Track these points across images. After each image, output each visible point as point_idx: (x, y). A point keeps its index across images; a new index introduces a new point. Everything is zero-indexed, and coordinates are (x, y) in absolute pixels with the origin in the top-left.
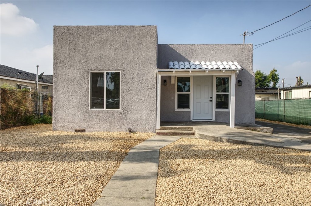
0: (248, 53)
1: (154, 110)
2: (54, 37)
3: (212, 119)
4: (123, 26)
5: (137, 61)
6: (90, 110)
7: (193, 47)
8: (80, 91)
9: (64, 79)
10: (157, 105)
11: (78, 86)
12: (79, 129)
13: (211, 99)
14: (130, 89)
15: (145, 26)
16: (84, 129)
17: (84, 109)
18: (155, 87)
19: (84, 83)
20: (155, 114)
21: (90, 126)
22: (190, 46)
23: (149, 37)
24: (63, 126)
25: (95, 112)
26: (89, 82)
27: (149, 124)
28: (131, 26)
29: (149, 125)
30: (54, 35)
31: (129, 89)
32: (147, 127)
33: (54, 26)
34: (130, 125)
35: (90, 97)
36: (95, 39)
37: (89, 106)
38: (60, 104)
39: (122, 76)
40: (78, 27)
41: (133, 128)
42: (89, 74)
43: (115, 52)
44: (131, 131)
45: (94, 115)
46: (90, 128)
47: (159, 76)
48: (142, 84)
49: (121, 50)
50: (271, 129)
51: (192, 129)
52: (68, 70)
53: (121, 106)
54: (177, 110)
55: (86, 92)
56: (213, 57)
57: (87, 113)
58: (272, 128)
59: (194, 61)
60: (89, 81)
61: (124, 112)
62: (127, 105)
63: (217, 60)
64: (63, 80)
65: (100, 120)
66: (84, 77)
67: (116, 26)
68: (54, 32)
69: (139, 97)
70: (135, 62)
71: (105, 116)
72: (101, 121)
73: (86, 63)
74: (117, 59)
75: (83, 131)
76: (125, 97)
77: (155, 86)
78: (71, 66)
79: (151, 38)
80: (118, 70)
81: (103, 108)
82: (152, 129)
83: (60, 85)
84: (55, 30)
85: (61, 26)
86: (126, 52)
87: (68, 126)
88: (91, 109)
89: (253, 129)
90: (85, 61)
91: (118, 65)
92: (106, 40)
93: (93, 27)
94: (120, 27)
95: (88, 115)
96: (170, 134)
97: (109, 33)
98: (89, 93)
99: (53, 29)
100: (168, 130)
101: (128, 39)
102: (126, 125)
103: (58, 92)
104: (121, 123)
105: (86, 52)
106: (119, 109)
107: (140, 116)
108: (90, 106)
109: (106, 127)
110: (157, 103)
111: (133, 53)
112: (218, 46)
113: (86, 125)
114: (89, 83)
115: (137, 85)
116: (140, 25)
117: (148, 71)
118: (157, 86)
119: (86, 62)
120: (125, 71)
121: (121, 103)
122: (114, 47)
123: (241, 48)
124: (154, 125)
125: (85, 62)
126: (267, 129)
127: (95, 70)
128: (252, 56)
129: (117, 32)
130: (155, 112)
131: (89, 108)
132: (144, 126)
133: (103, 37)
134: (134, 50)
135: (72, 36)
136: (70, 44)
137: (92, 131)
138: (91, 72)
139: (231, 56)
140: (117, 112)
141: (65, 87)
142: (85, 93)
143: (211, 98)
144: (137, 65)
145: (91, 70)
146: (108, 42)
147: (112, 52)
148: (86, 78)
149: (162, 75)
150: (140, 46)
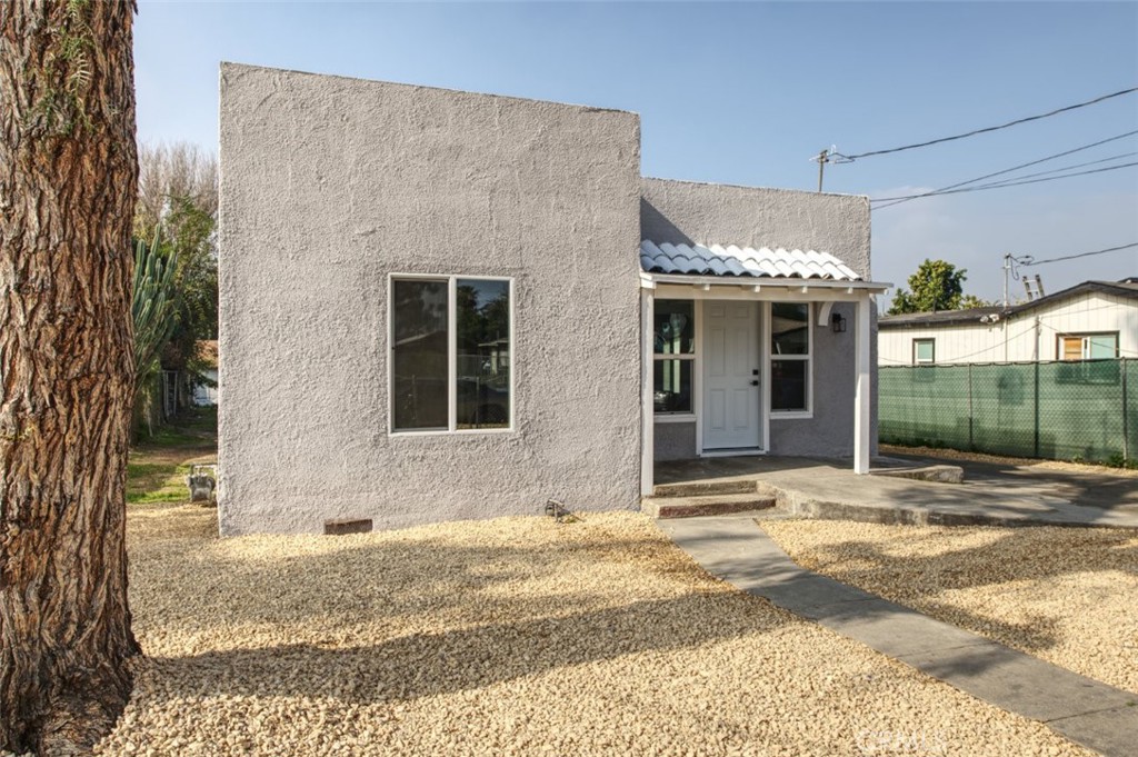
0: (860, 224)
1: (632, 426)
2: (224, 112)
3: (757, 448)
4: (522, 101)
5: (572, 239)
6: (390, 435)
7: (701, 193)
8: (345, 358)
9: (275, 305)
10: (644, 407)
11: (339, 336)
12: (344, 517)
13: (756, 378)
14: (547, 349)
15: (598, 110)
16: (368, 517)
17: (368, 431)
18: (638, 341)
19: (364, 322)
20: (637, 440)
21: (392, 503)
22: (693, 188)
23: (615, 153)
24: (273, 512)
25: (413, 444)
26: (384, 319)
27: (615, 481)
28: (550, 103)
29: (618, 483)
30: (224, 105)
31: (544, 349)
32: (612, 492)
33: (225, 65)
34: (550, 486)
35: (389, 381)
36: (412, 139)
37: (385, 418)
38: (254, 413)
39: (519, 297)
40: (338, 83)
41: (561, 500)
42: (385, 286)
43: (491, 199)
45: (410, 454)
46: (394, 511)
47: (650, 301)
48: (593, 330)
49: (515, 193)
50: (959, 470)
51: (753, 487)
52: (293, 265)
53: (517, 415)
55: (375, 361)
56: (763, 233)
57: (378, 451)
58: (959, 468)
59: (706, 244)
60: (384, 313)
61: (527, 437)
62: (538, 411)
63: (774, 245)
64: (267, 309)
65: (433, 475)
66: (365, 298)
67: (494, 96)
68: (223, 91)
69: (583, 378)
70: (566, 245)
71: (453, 458)
72: (437, 481)
73: (371, 236)
74: (498, 228)
75: (363, 525)
76: (532, 380)
77: (637, 334)
78: (306, 247)
79: (621, 156)
80: (502, 271)
81: (445, 424)
82: (626, 497)
83: (252, 332)
84: (226, 81)
85: (255, 69)
86: (533, 202)
87: (293, 510)
88: (393, 432)
89: (915, 474)
90: (369, 227)
91: (502, 252)
92: (456, 151)
93: (402, 88)
94: (509, 104)
95: (384, 457)
96: (702, 512)
97: (468, 122)
98: (385, 363)
99: (220, 76)
100: (679, 496)
101: (539, 153)
102: (535, 490)
103: (247, 363)
104: (515, 481)
105: (374, 193)
106: (508, 427)
107: (586, 449)
108: (389, 420)
109: (459, 504)
110: (645, 398)
112: (775, 195)
113: (375, 498)
114: (384, 324)
115: (574, 331)
117: (613, 279)
118: (640, 339)
119: (373, 232)
120: (531, 278)
121: (517, 402)
122: (487, 178)
123: (839, 208)
124: (634, 483)
125: (366, 234)
126: (948, 470)
127: (410, 268)
128: (869, 237)
129: (499, 122)
130: (636, 433)
131: (386, 428)
132: (599, 488)
133: (441, 137)
134: (563, 198)
135: (308, 119)
136: (301, 152)
137: (402, 522)
138: (392, 278)
139: (814, 233)
140: (499, 440)
141: (277, 338)
142: (368, 364)
143: (756, 372)
144: (575, 254)
145: (394, 266)
146: (463, 159)
147: (481, 201)
148: (375, 299)
149: (657, 297)
150: (582, 183)
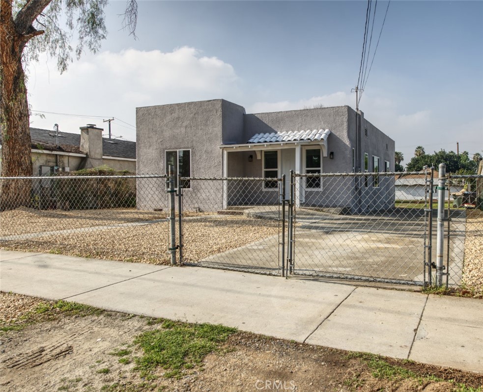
0: (342, 117)
1: (220, 188)
2: (136, 118)
4: (192, 102)
5: (204, 137)
7: (280, 115)
8: (157, 171)
10: (224, 183)
11: (156, 166)
12: (157, 208)
14: (199, 167)
15: (211, 101)
16: (162, 208)
17: (161, 188)
18: (222, 165)
19: (160, 162)
21: (166, 205)
23: (215, 112)
24: (145, 206)
26: (164, 162)
29: (216, 205)
30: (137, 117)
32: (215, 207)
33: (137, 108)
34: (200, 204)
36: (169, 117)
37: (165, 185)
38: (142, 184)
39: (192, 154)
41: (202, 208)
42: (164, 153)
43: (186, 129)
44: (200, 210)
46: (166, 207)
47: (225, 153)
48: (210, 162)
49: (191, 127)
52: (148, 150)
53: (192, 185)
54: (264, 190)
55: (163, 172)
56: (302, 126)
57: (163, 193)
60: (164, 160)
61: (194, 191)
62: (197, 184)
64: (144, 160)
69: (207, 175)
70: (203, 139)
74: (187, 137)
75: (161, 210)
79: (217, 112)
80: (188, 148)
81: (177, 187)
82: (219, 209)
83: (141, 166)
85: (141, 108)
86: (195, 129)
87: (149, 205)
90: (161, 140)
91: (188, 143)
92: (178, 118)
95: (164, 195)
97: (181, 111)
98: (165, 172)
99: (136, 111)
101: (196, 116)
102: (196, 205)
103: (141, 172)
104: (191, 202)
105: (162, 132)
106: (190, 188)
107: (208, 195)
111: (201, 129)
112: (307, 111)
113: (163, 204)
115: (205, 162)
116: (206, 100)
117: (215, 147)
120: (195, 149)
121: (192, 181)
122: (184, 124)
123: (333, 112)
124: (221, 205)
125: (161, 142)
127: (169, 149)
129: (187, 109)
131: (165, 188)
132: (212, 206)
133: (175, 115)
134: (202, 127)
135: (150, 117)
136: (149, 124)
137: (167, 210)
138: (166, 152)
139: (322, 122)
140: (188, 191)
141: (145, 167)
144: (205, 141)
145: (166, 149)
146: (180, 120)
147: (183, 130)
148: (162, 157)
149: (228, 152)
150: (207, 122)
